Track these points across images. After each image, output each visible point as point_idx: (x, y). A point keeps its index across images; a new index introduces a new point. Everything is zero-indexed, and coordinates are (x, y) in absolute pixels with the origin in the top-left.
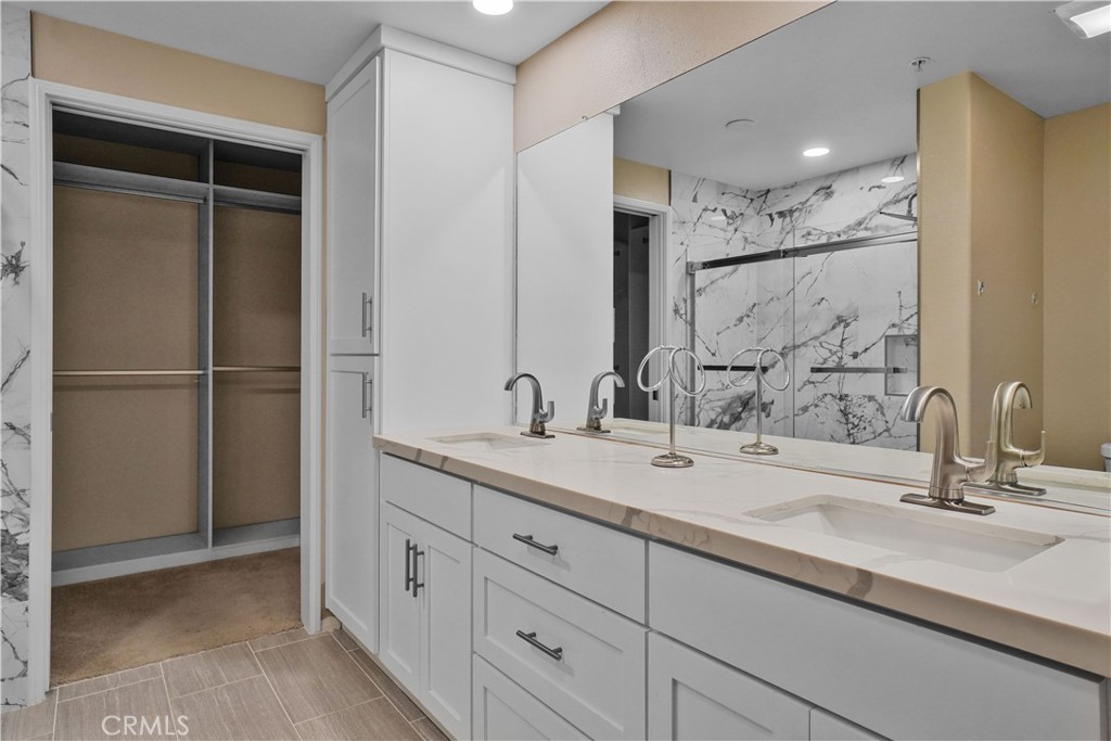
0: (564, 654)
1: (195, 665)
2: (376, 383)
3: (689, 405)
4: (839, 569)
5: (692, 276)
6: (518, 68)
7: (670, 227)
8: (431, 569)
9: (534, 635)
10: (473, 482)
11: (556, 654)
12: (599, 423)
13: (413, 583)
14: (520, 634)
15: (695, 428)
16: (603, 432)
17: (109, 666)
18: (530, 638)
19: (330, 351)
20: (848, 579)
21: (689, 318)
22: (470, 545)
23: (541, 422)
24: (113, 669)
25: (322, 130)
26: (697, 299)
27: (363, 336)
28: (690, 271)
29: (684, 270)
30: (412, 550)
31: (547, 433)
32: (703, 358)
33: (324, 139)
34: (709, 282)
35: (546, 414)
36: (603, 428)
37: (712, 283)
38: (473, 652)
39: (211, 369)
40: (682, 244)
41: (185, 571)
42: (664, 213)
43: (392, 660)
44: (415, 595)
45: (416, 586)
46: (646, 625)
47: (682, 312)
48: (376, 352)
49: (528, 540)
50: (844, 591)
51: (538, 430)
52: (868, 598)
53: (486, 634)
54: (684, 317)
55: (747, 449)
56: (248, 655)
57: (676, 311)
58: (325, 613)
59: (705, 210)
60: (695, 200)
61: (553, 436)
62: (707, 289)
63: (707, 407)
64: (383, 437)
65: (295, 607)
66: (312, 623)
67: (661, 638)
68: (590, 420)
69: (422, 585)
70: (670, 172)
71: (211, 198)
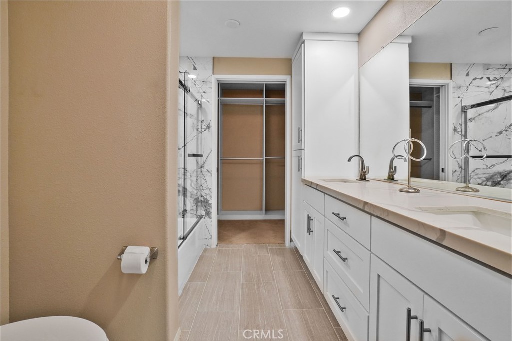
0: (349, 260)
1: (252, 248)
2: (303, 159)
3: (463, 175)
4: (433, 228)
5: (466, 113)
6: (359, 35)
7: (451, 90)
8: (315, 226)
9: (340, 252)
10: (325, 193)
11: (345, 259)
12: (393, 177)
13: (310, 230)
14: (335, 250)
15: (446, 182)
16: (396, 181)
17: (231, 243)
18: (338, 253)
19: (293, 150)
20: (436, 234)
21: (463, 133)
22: (324, 217)
23: (364, 175)
24: (232, 244)
25: (291, 75)
26: (469, 124)
27: (299, 142)
28: (464, 110)
29: (460, 110)
30: (310, 219)
31: (367, 179)
32: (473, 152)
33: (292, 77)
34: (477, 115)
35: (366, 172)
36: (395, 179)
37: (480, 115)
38: (324, 257)
39: (265, 158)
40: (459, 97)
41: (257, 221)
42: (448, 84)
43: (306, 258)
44: (310, 234)
45: (311, 231)
46: (371, 251)
47: (459, 130)
48: (303, 148)
49: (337, 215)
50: (435, 239)
51: (363, 178)
52: (444, 243)
53: (328, 250)
54: (460, 133)
55: (460, 189)
56: (267, 248)
57: (455, 130)
58: (291, 240)
59: (475, 79)
60: (468, 75)
61: (369, 181)
62: (476, 118)
63: (476, 177)
64: (305, 179)
65: (284, 237)
66: (288, 243)
67: (376, 257)
68: (389, 176)
69: (312, 231)
70: (451, 64)
71: (265, 103)
